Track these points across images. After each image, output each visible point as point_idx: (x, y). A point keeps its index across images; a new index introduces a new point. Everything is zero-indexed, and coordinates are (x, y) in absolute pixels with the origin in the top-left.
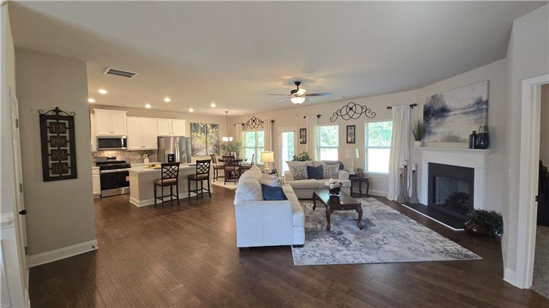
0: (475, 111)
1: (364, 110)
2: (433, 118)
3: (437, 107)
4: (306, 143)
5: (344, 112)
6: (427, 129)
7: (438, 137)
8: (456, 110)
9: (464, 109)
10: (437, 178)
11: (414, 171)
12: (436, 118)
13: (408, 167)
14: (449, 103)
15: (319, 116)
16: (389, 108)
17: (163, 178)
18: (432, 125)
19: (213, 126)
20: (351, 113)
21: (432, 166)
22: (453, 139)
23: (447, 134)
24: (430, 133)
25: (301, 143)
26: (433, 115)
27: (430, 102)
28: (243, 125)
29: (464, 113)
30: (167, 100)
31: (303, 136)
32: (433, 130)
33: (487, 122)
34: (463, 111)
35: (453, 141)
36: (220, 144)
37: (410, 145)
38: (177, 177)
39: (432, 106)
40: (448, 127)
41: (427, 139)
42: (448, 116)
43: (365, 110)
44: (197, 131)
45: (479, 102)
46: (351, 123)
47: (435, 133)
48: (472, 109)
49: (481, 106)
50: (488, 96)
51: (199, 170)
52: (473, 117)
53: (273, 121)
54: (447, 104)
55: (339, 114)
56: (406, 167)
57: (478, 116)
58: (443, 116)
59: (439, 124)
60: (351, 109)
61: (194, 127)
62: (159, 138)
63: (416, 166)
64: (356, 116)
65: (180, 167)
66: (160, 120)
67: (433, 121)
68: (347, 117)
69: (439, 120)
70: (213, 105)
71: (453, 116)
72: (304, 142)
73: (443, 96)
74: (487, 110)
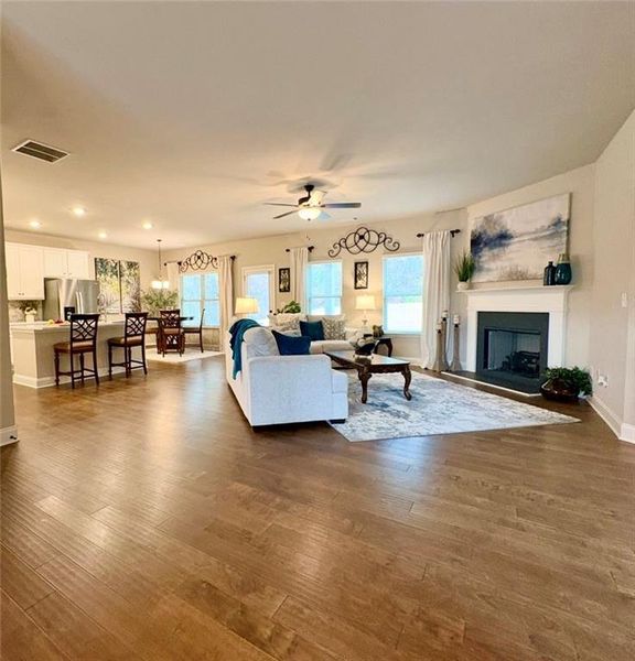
0: (551, 235)
1: (382, 239)
2: (487, 249)
3: (493, 232)
4: (289, 291)
5: (350, 242)
6: (476, 265)
7: (493, 276)
8: (521, 235)
9: (534, 233)
10: (490, 333)
11: (456, 326)
12: (491, 248)
13: (448, 320)
14: (511, 223)
15: (310, 249)
16: (419, 235)
17: (73, 340)
18: (483, 259)
19: (131, 265)
20: (362, 243)
21: (480, 314)
22: (518, 276)
23: (508, 269)
24: (481, 269)
25: (281, 290)
26: (486, 244)
27: (481, 226)
28: (180, 264)
29: (536, 239)
30: (79, 211)
31: (284, 280)
32: (486, 266)
33: (568, 249)
34: (533, 236)
35: (518, 279)
36: (142, 295)
37: (452, 288)
38: (94, 339)
39: (485, 232)
40: (511, 259)
41: (478, 278)
42: (508, 245)
43: (384, 239)
44: (106, 272)
45: (557, 223)
46: (361, 257)
47: (489, 270)
48: (548, 233)
49: (562, 227)
50: (570, 214)
51: (129, 330)
52: (547, 243)
53: (233, 258)
54: (509, 227)
55: (343, 245)
56: (445, 319)
57: (555, 241)
58: (501, 245)
59: (495, 258)
60: (362, 237)
61: (100, 265)
62: (46, 280)
63: (459, 317)
64: (370, 247)
65: (99, 323)
66: (48, 250)
67: (486, 254)
68: (355, 249)
69: (496, 251)
70: (147, 226)
71: (518, 245)
72: (287, 290)
73: (501, 217)
74: (568, 232)
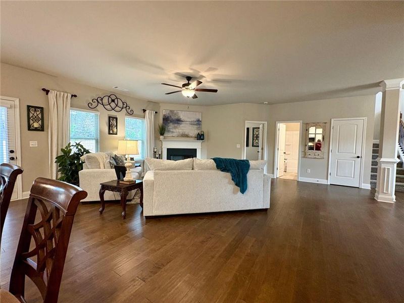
2: (171, 123)
3: (174, 118)
5: (105, 101)
8: (186, 121)
9: (191, 122)
10: (171, 157)
11: (160, 154)
14: (182, 116)
15: (73, 96)
20: (113, 105)
21: (168, 149)
26: (171, 122)
27: (169, 114)
29: (191, 124)
39: (170, 116)
42: (181, 124)
43: (125, 106)
46: (113, 113)
49: (198, 122)
50: (201, 119)
52: (196, 126)
54: (181, 118)
55: (100, 102)
56: (155, 152)
58: (178, 123)
59: (175, 128)
60: (113, 101)
64: (117, 109)
68: (108, 107)
69: (176, 125)
73: (178, 113)
